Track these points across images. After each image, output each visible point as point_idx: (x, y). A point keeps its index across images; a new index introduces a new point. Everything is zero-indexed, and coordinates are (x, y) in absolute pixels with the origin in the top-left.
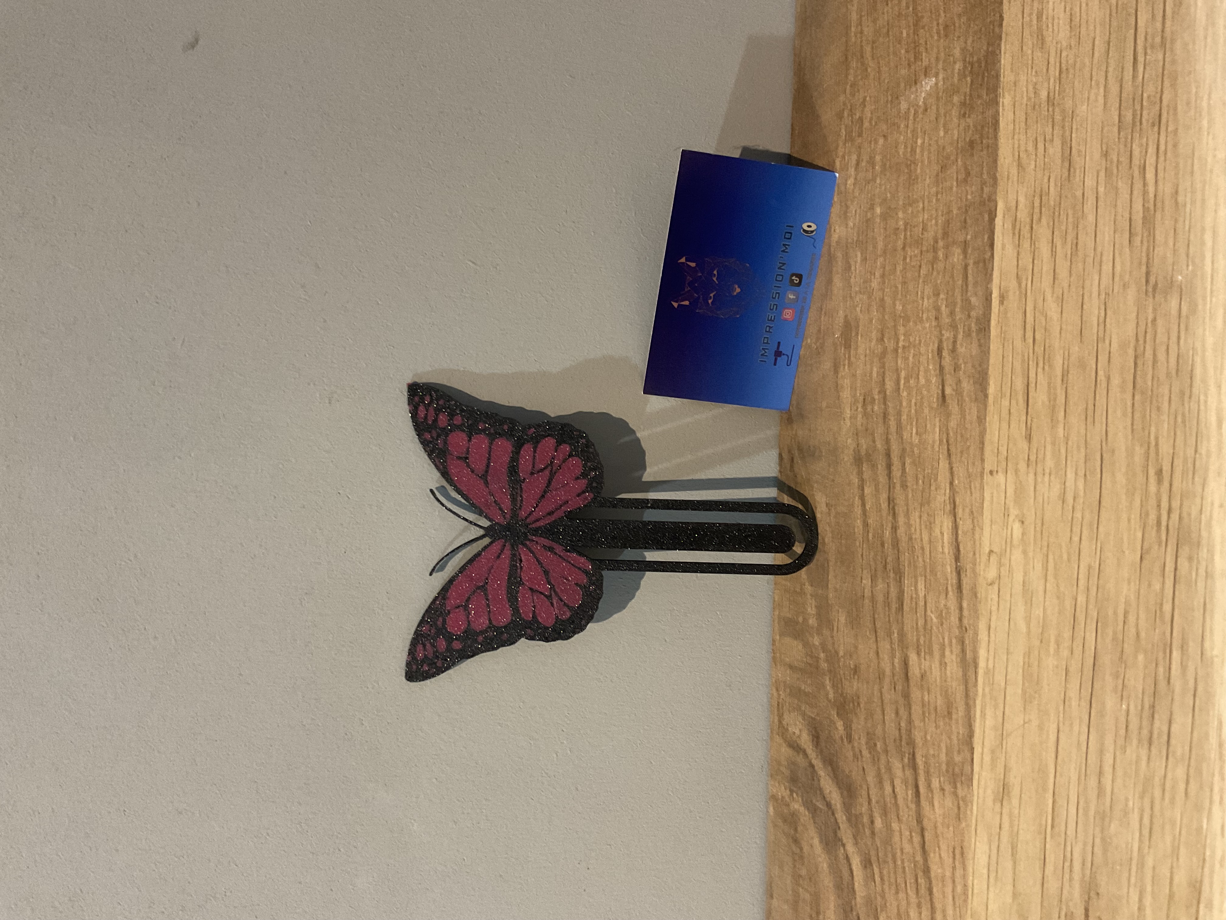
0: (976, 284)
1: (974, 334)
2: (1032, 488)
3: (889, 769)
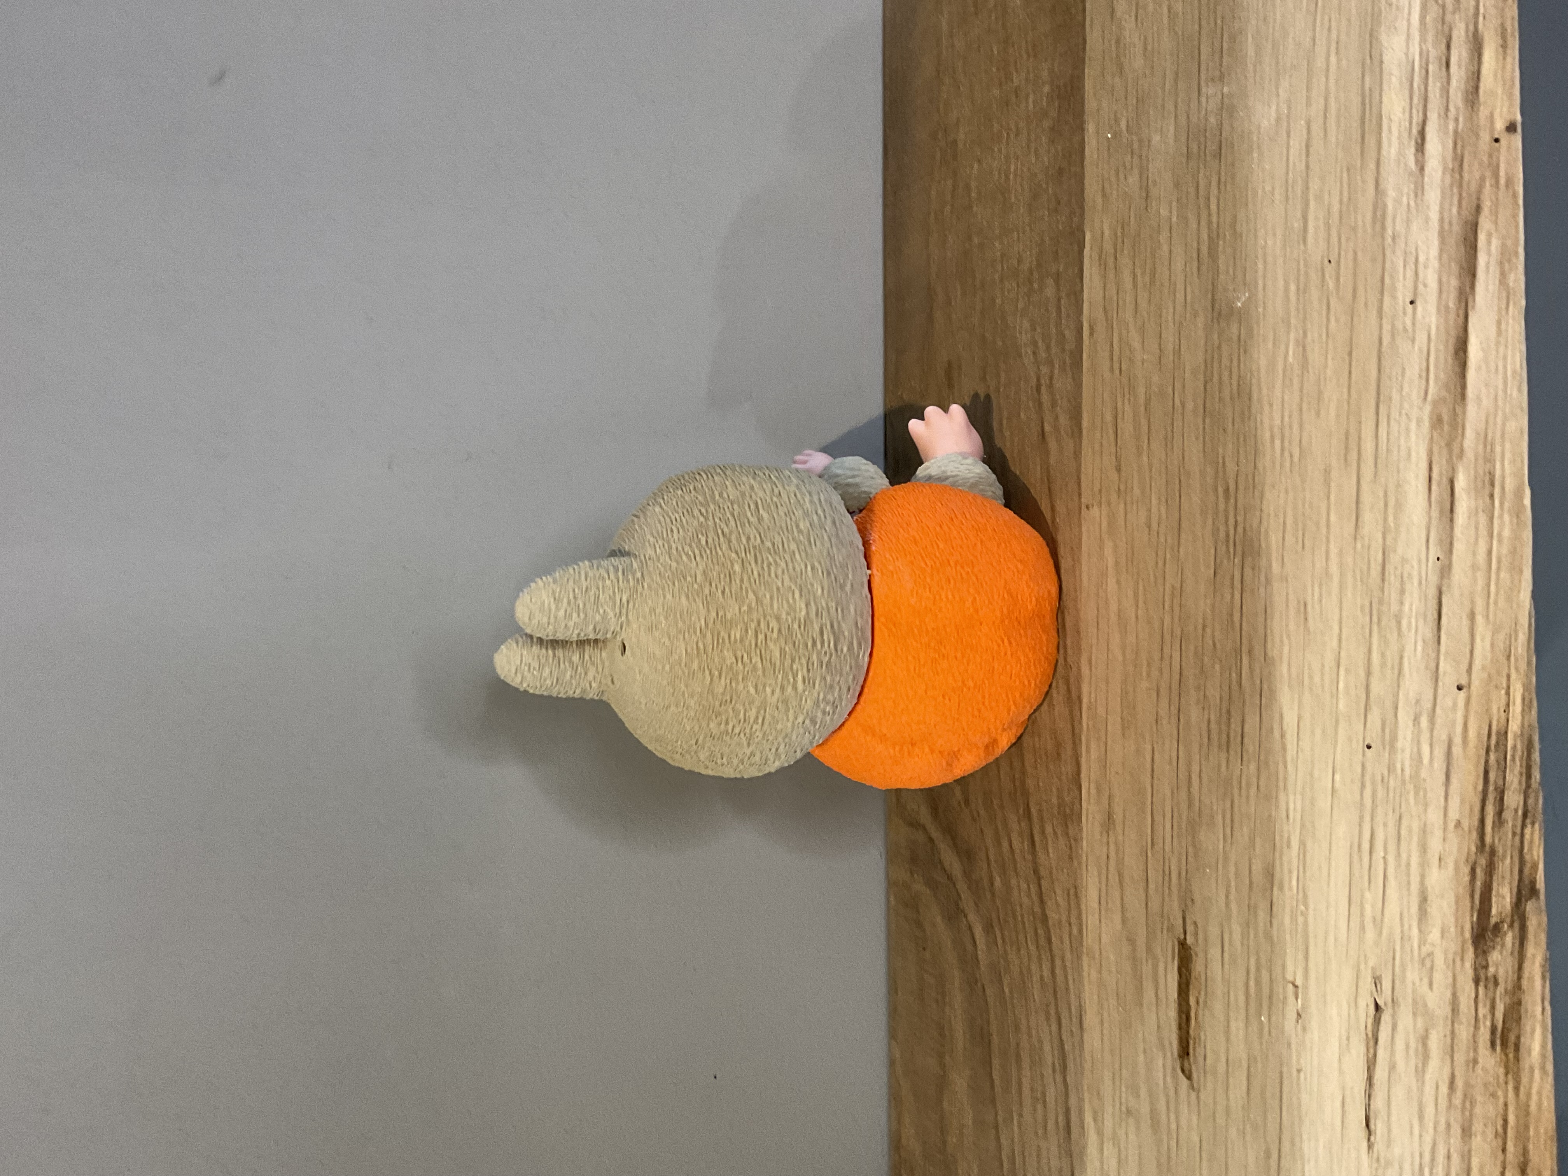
0: (1068, 316)
1: (1068, 368)
2: (1123, 517)
3: (1005, 824)
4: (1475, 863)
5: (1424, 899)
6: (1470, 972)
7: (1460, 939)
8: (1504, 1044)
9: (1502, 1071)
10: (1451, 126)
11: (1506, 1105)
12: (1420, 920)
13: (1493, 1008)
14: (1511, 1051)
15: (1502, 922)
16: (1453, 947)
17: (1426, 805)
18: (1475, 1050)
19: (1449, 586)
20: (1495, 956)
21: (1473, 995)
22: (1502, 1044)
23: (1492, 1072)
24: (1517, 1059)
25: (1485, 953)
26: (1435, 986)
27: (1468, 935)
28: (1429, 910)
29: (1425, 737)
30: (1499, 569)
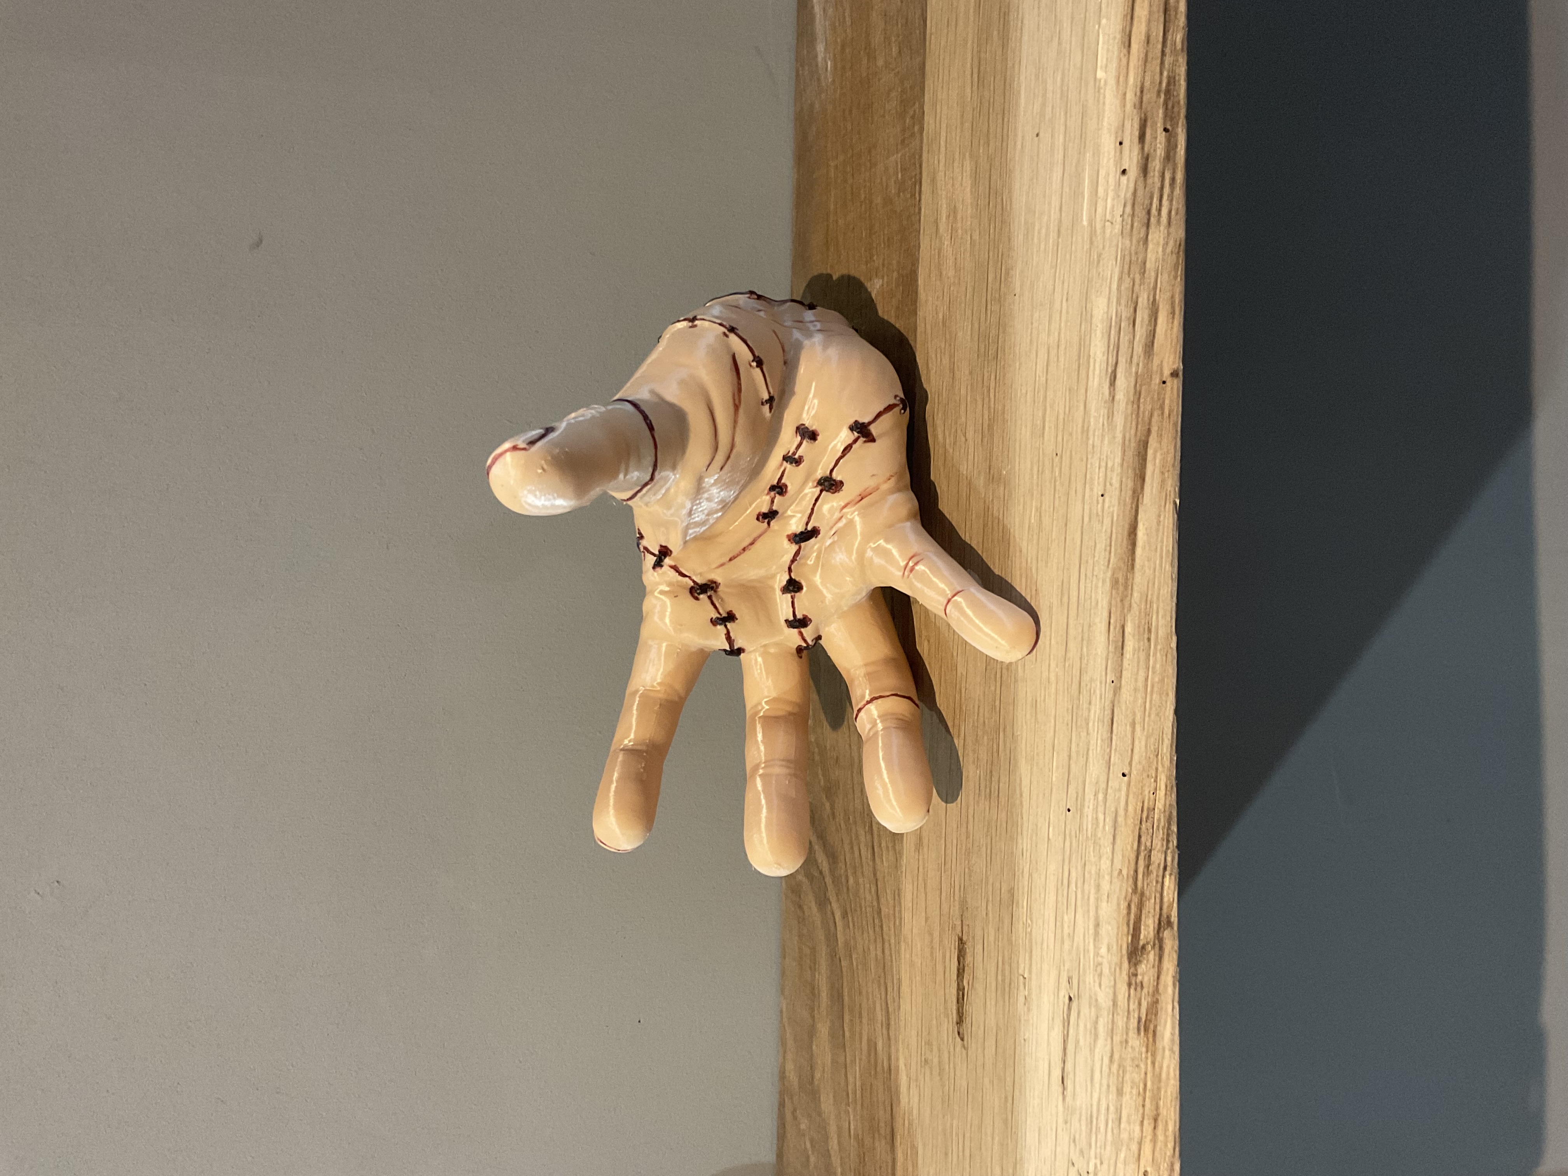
3: (857, 836)
4: (1131, 901)
5: (1097, 925)
6: (1126, 978)
7: (1120, 954)
8: (1146, 1030)
9: (1144, 1049)
10: (1134, 370)
11: (1146, 1074)
12: (1095, 940)
13: (1140, 1004)
14: (1150, 1036)
15: (1148, 943)
16: (1115, 959)
17: (1100, 857)
18: (1127, 1034)
19: (1119, 702)
20: (1142, 968)
21: (1127, 995)
22: (1145, 1030)
23: (1137, 1050)
24: (1154, 1041)
25: (1136, 965)
26: (1103, 987)
27: (1124, 952)
28: (1100, 932)
29: (1101, 809)
30: (1152, 691)
